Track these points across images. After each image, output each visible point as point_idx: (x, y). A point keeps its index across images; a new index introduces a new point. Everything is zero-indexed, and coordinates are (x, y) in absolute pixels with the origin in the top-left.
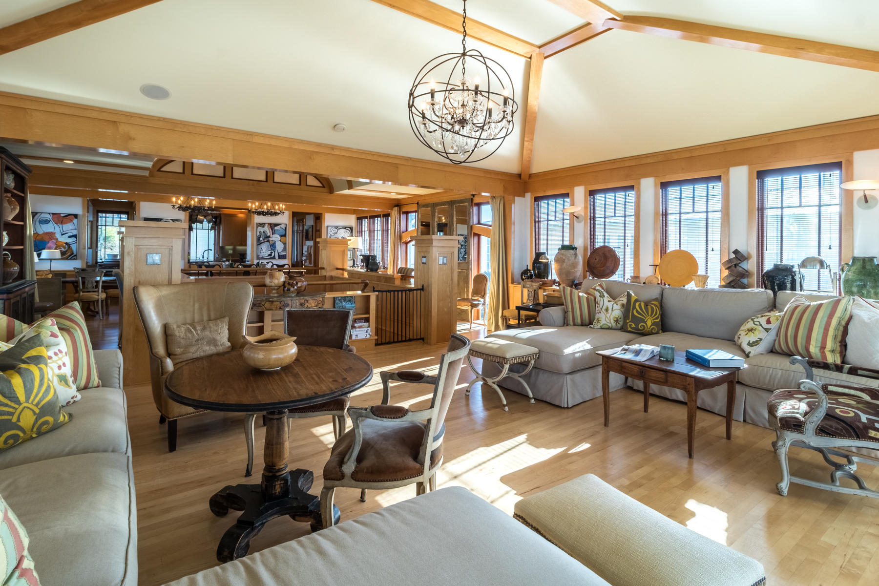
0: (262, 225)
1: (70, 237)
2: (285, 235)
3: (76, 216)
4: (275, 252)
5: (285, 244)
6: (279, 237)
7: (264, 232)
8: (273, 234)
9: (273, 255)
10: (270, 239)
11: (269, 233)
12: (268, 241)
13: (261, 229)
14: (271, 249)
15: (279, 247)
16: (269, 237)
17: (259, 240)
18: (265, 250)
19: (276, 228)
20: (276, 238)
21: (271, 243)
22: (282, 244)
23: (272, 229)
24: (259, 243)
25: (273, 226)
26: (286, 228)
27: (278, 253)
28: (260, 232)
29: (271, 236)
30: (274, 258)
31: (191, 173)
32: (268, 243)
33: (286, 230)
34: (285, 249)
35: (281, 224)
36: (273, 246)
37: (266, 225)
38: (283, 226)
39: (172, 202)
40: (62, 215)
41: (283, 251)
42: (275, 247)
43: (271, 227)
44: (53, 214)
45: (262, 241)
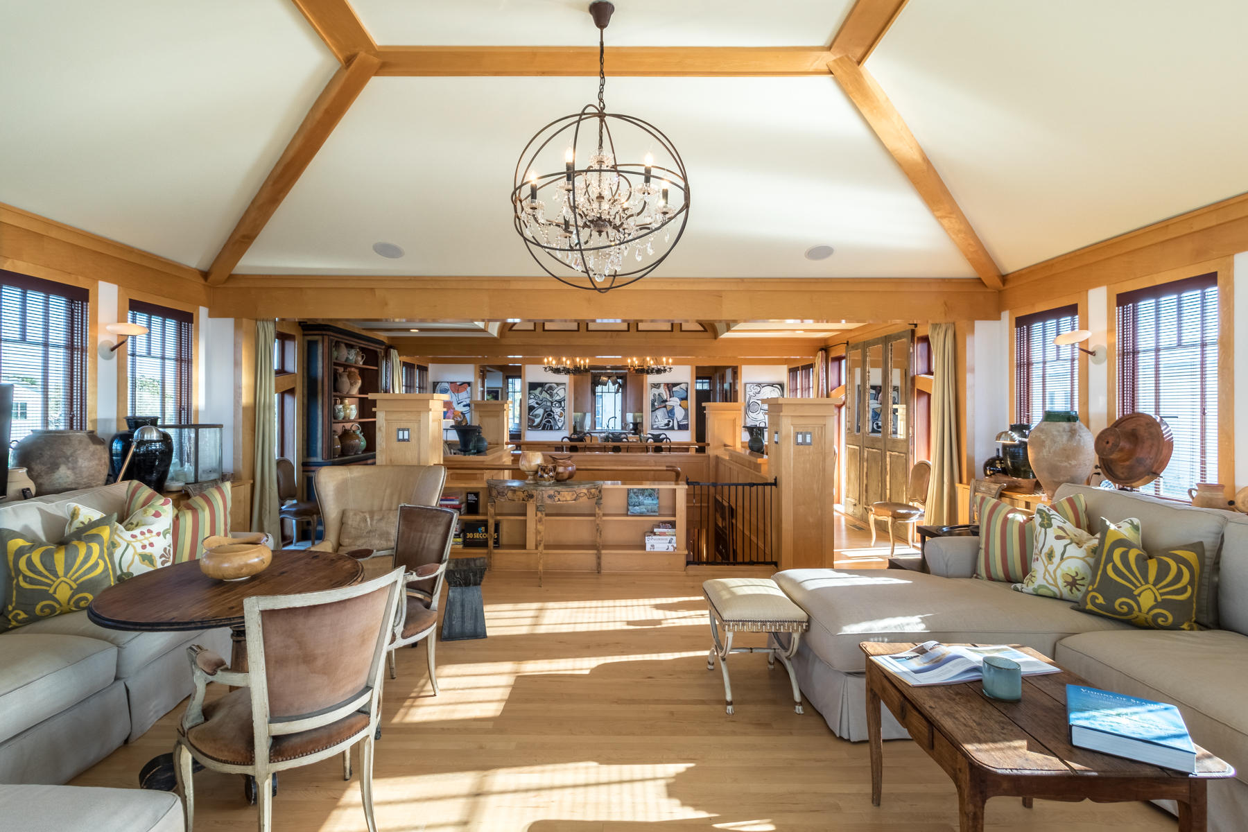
0: (657, 386)
1: (464, 406)
3: (469, 384)
4: (673, 420)
7: (659, 395)
8: (670, 397)
9: (671, 424)
10: (667, 403)
11: (665, 395)
12: (665, 407)
13: (656, 391)
14: (669, 417)
15: (679, 414)
16: (666, 401)
17: (653, 405)
18: (661, 418)
19: (674, 389)
20: (674, 402)
21: (669, 408)
22: (683, 410)
23: (669, 391)
24: (654, 409)
25: (670, 386)
26: (687, 389)
27: (678, 422)
28: (654, 395)
29: (668, 400)
30: (672, 428)
31: (542, 329)
32: (664, 409)
33: (687, 392)
34: (686, 417)
35: (681, 384)
36: (671, 413)
37: (662, 385)
38: (683, 386)
39: (544, 364)
40: (458, 383)
41: (683, 419)
42: (674, 415)
43: (668, 388)
44: (451, 383)
45: (657, 407)
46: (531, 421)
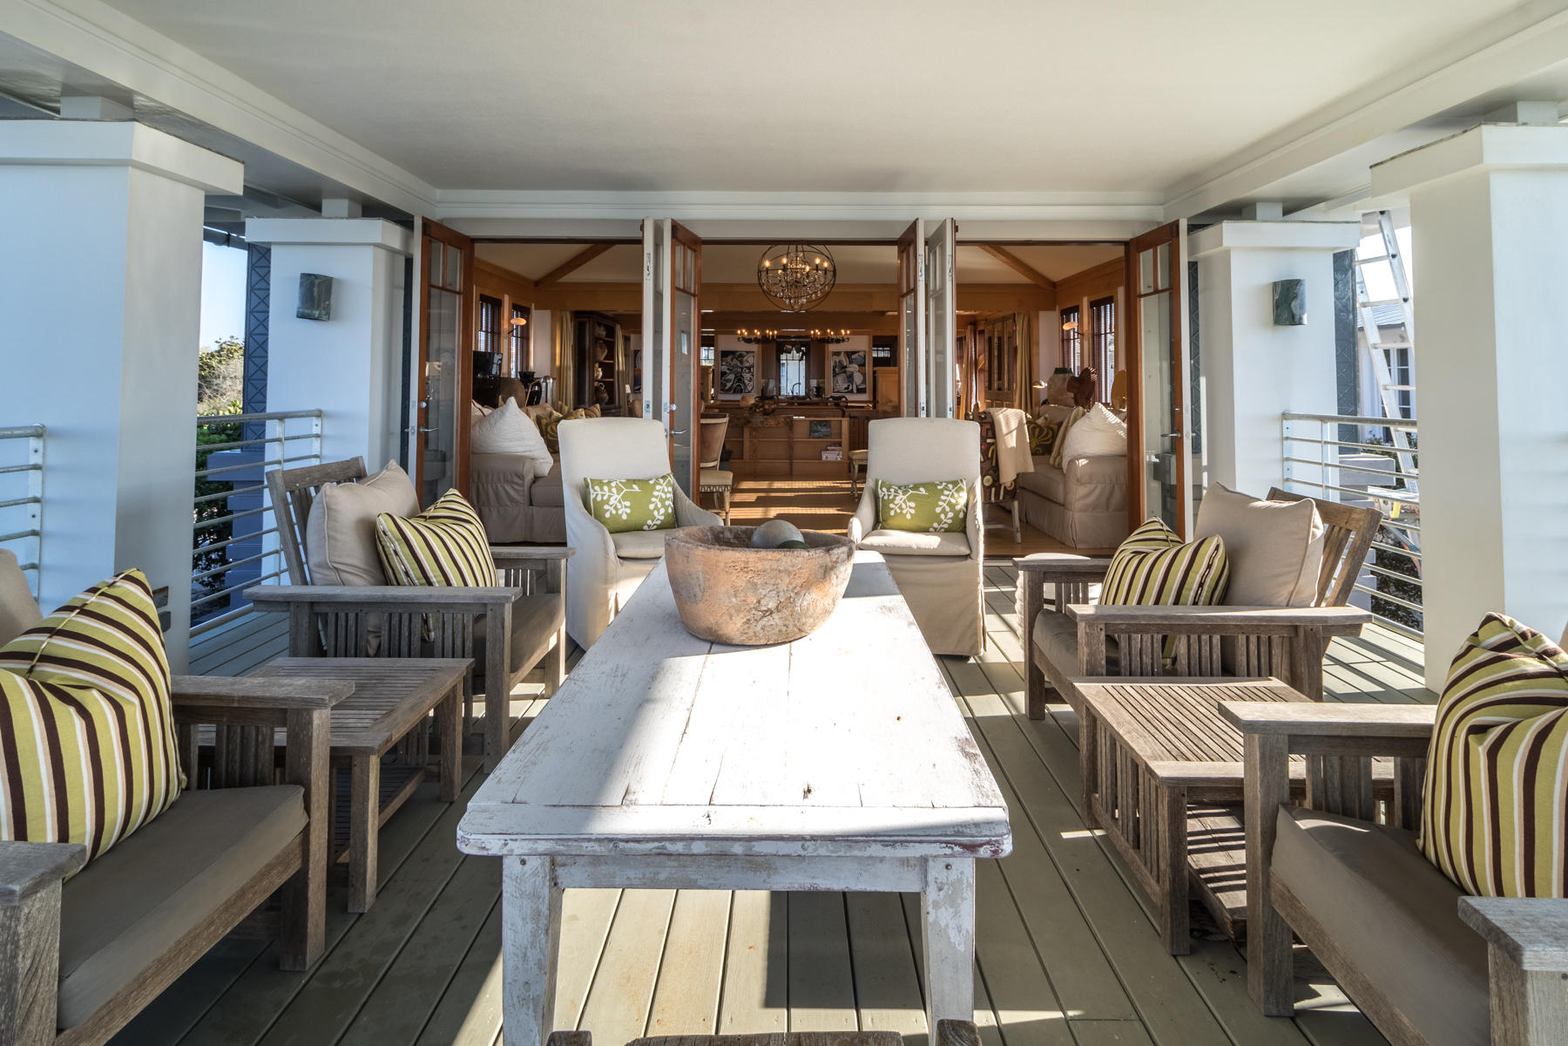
0: (837, 354)
2: (864, 365)
5: (864, 375)
6: (857, 366)
7: (839, 362)
8: (850, 364)
9: (850, 388)
10: (847, 369)
11: (845, 362)
12: (845, 372)
13: (837, 359)
15: (858, 378)
16: (846, 367)
17: (834, 370)
18: (841, 383)
20: (854, 368)
21: (848, 374)
25: (849, 354)
26: (865, 356)
28: (835, 362)
29: (848, 366)
30: (852, 392)
32: (844, 374)
34: (864, 382)
35: (859, 352)
36: (850, 378)
37: (842, 353)
38: (861, 354)
39: (737, 334)
42: (853, 379)
45: (838, 373)
46: (723, 385)
